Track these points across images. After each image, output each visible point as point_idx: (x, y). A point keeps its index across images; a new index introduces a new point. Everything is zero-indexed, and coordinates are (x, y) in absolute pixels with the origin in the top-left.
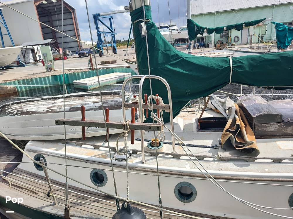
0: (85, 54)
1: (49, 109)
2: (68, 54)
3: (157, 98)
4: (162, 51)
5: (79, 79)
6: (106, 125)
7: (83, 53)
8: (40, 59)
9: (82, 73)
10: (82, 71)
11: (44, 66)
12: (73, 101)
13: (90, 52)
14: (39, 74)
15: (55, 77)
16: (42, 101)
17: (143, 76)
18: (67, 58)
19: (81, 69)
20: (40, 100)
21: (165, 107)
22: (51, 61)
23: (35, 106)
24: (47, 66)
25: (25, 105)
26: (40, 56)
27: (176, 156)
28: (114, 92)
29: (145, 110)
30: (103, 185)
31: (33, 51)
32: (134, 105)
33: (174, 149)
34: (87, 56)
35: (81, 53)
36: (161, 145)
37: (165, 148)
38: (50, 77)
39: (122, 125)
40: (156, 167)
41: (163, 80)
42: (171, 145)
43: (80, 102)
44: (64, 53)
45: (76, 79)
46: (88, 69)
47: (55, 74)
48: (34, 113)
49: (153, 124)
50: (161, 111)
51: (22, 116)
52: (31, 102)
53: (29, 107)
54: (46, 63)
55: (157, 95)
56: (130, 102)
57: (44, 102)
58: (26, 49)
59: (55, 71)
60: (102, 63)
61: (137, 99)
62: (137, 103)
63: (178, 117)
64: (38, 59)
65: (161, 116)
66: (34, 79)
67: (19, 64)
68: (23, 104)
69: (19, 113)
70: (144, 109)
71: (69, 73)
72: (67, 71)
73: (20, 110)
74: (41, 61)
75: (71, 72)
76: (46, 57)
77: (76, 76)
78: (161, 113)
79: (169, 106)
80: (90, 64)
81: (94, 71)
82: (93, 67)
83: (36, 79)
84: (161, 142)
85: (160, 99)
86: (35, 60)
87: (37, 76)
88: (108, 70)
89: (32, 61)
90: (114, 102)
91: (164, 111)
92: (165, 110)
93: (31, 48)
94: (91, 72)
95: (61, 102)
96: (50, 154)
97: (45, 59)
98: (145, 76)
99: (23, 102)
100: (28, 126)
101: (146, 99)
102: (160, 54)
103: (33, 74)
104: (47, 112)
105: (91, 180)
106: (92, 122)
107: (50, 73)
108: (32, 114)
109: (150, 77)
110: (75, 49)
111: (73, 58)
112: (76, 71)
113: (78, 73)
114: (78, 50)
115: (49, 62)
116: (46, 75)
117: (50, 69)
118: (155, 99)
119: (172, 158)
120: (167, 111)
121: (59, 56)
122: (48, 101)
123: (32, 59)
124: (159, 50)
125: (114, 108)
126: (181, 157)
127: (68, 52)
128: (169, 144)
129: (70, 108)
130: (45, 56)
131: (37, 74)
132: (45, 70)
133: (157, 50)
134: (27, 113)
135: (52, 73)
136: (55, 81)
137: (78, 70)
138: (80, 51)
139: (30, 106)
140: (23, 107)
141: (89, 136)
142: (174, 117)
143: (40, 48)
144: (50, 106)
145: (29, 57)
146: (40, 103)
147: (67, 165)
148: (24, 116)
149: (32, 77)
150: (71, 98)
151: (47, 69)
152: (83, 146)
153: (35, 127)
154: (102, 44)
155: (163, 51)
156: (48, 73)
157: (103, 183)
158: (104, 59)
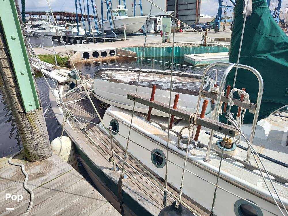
0: (200, 28)
1: (131, 81)
2: (184, 27)
3: (243, 93)
4: (265, 36)
5: (189, 54)
6: (170, 111)
7: (198, 28)
8: (159, 30)
9: (193, 47)
10: (194, 46)
11: (162, 37)
12: (154, 77)
13: (206, 27)
14: (157, 44)
15: (168, 49)
16: (129, 72)
17: (232, 63)
18: (183, 31)
19: (193, 44)
20: (128, 71)
21: (250, 106)
22: (168, 33)
23: (122, 75)
24: (164, 38)
25: (115, 72)
26: (160, 27)
27: (249, 168)
28: (196, 76)
29: (223, 104)
30: (161, 167)
31: (155, 21)
32: (211, 95)
33: (248, 157)
34: (201, 31)
35: (197, 27)
36: (233, 148)
37: (237, 153)
38: (165, 48)
39: (189, 116)
40: (217, 170)
41: (257, 73)
42: (246, 151)
43: (160, 80)
44: (181, 26)
45: (186, 53)
46: (200, 44)
47: (169, 46)
48: (120, 81)
49: (226, 125)
50: (244, 109)
51: (110, 82)
52: (121, 71)
53: (118, 76)
54: (164, 34)
55: (243, 90)
56: (209, 91)
57: (130, 73)
58: (150, 19)
59: (170, 43)
60: (216, 40)
61: (218, 89)
62: (217, 94)
63: (265, 121)
64: (158, 29)
65: (242, 115)
66: (151, 48)
67: (142, 32)
68: (114, 72)
69: (108, 79)
70: (222, 102)
71: (181, 46)
72: (180, 44)
73: (110, 76)
74: (159, 31)
75: (183, 45)
76: (165, 29)
77: (187, 50)
78: (243, 111)
79: (256, 106)
80: (204, 39)
81: (206, 48)
82: (205, 43)
83: (153, 48)
84: (234, 145)
85: (247, 95)
86: (156, 31)
87: (154, 46)
88: (220, 48)
89: (152, 31)
90: (193, 87)
91: (247, 110)
92: (249, 110)
93: (154, 18)
94: (202, 48)
95: (143, 76)
96: (123, 122)
97: (164, 30)
98: (235, 64)
99: (114, 70)
100: (113, 92)
101: (228, 91)
102: (262, 39)
103: (152, 43)
104: (130, 83)
105: (151, 158)
106: (159, 104)
107: (165, 44)
108: (118, 82)
109: (239, 66)
110: (192, 23)
111: (188, 31)
112: (188, 46)
113: (190, 47)
114: (195, 24)
115: (167, 34)
116: (161, 46)
117: (166, 41)
118: (239, 94)
119: (243, 167)
120: (251, 111)
121: (176, 28)
122: (134, 73)
123: (153, 29)
124: (262, 34)
125: (191, 93)
126: (254, 171)
127: (185, 25)
128: (244, 149)
129: (149, 84)
130: (164, 27)
131: (155, 43)
132: (162, 41)
133: (260, 34)
134: (114, 80)
135: (167, 45)
136: (167, 53)
137: (190, 44)
138: (196, 25)
139: (119, 74)
140: (113, 74)
141: (159, 115)
142: (259, 120)
143: (163, 19)
144: (134, 78)
145: (151, 27)
146: (127, 73)
147: (129, 139)
148: (111, 82)
149: (150, 46)
150: (153, 74)
151: (163, 40)
152: (152, 123)
153: (117, 95)
154: (220, 19)
155: (267, 36)
156: (163, 44)
157: (161, 165)
158: (219, 35)
